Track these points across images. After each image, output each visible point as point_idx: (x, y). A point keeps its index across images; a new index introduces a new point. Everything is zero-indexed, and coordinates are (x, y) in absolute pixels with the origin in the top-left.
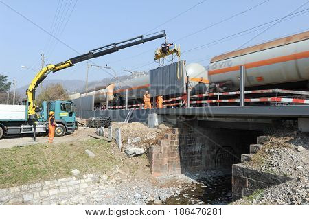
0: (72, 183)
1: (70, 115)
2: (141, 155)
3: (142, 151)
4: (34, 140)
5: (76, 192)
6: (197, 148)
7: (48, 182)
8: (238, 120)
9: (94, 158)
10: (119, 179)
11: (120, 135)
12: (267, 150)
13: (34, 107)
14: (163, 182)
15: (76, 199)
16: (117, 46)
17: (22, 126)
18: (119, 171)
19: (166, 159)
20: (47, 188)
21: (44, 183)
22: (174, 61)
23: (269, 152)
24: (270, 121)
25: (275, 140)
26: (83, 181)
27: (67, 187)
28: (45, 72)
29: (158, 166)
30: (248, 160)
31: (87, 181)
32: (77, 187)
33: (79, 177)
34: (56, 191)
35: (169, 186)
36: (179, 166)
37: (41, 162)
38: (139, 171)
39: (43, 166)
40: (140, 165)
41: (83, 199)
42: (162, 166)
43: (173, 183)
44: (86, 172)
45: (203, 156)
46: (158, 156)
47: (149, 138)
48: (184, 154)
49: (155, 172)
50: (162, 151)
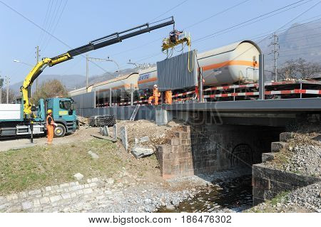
0: (75, 188)
1: (70, 113)
2: (150, 155)
3: (151, 151)
4: (32, 141)
5: (80, 198)
6: (211, 147)
7: (48, 188)
8: (256, 115)
9: (98, 161)
10: (127, 182)
11: (126, 135)
12: (291, 148)
13: (30, 106)
14: (175, 185)
15: (79, 205)
16: (120, 35)
17: (18, 127)
18: (126, 173)
19: (177, 160)
20: (47, 194)
21: (45, 189)
22: (184, 51)
23: (293, 150)
24: (293, 116)
25: (300, 137)
26: (87, 186)
27: (70, 192)
28: (41, 67)
29: (168, 168)
30: (270, 159)
31: (91, 185)
32: (81, 192)
33: (83, 182)
34: (57, 198)
35: (181, 189)
36: (192, 167)
37: (40, 167)
38: (148, 173)
39: (43, 171)
40: (149, 167)
41: (88, 206)
42: (173, 168)
43: (186, 185)
44: (90, 176)
45: (218, 155)
46: (168, 156)
47: (158, 137)
48: (197, 153)
49: (165, 174)
50: (173, 151)
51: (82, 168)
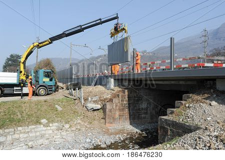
0: (40, 129)
1: (51, 80)
2: (98, 110)
3: (99, 107)
5: (42, 136)
6: (144, 105)
7: (20, 128)
9: (61, 111)
10: (79, 127)
11: (82, 94)
12: (187, 105)
13: (24, 74)
14: (113, 131)
15: (41, 141)
16: (83, 27)
17: (15, 88)
18: (79, 121)
19: (117, 113)
20: (18, 132)
21: (17, 128)
23: (188, 107)
25: (196, 97)
26: (48, 128)
27: (36, 132)
28: (32, 48)
29: (111, 119)
30: (172, 113)
31: (52, 128)
32: (43, 132)
33: (46, 125)
34: (26, 135)
35: (116, 134)
36: (128, 119)
37: (18, 114)
38: (96, 122)
39: (20, 116)
40: (97, 118)
41: (47, 142)
42: (114, 119)
43: (121, 132)
44: (53, 122)
46: (110, 111)
47: (105, 97)
48: (133, 110)
49: (108, 123)
50: (114, 107)
51: (48, 116)
